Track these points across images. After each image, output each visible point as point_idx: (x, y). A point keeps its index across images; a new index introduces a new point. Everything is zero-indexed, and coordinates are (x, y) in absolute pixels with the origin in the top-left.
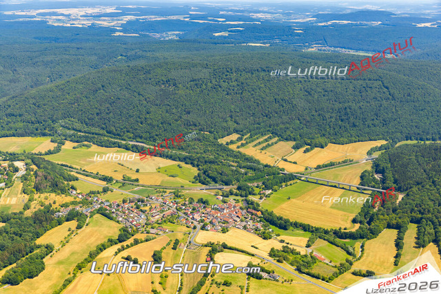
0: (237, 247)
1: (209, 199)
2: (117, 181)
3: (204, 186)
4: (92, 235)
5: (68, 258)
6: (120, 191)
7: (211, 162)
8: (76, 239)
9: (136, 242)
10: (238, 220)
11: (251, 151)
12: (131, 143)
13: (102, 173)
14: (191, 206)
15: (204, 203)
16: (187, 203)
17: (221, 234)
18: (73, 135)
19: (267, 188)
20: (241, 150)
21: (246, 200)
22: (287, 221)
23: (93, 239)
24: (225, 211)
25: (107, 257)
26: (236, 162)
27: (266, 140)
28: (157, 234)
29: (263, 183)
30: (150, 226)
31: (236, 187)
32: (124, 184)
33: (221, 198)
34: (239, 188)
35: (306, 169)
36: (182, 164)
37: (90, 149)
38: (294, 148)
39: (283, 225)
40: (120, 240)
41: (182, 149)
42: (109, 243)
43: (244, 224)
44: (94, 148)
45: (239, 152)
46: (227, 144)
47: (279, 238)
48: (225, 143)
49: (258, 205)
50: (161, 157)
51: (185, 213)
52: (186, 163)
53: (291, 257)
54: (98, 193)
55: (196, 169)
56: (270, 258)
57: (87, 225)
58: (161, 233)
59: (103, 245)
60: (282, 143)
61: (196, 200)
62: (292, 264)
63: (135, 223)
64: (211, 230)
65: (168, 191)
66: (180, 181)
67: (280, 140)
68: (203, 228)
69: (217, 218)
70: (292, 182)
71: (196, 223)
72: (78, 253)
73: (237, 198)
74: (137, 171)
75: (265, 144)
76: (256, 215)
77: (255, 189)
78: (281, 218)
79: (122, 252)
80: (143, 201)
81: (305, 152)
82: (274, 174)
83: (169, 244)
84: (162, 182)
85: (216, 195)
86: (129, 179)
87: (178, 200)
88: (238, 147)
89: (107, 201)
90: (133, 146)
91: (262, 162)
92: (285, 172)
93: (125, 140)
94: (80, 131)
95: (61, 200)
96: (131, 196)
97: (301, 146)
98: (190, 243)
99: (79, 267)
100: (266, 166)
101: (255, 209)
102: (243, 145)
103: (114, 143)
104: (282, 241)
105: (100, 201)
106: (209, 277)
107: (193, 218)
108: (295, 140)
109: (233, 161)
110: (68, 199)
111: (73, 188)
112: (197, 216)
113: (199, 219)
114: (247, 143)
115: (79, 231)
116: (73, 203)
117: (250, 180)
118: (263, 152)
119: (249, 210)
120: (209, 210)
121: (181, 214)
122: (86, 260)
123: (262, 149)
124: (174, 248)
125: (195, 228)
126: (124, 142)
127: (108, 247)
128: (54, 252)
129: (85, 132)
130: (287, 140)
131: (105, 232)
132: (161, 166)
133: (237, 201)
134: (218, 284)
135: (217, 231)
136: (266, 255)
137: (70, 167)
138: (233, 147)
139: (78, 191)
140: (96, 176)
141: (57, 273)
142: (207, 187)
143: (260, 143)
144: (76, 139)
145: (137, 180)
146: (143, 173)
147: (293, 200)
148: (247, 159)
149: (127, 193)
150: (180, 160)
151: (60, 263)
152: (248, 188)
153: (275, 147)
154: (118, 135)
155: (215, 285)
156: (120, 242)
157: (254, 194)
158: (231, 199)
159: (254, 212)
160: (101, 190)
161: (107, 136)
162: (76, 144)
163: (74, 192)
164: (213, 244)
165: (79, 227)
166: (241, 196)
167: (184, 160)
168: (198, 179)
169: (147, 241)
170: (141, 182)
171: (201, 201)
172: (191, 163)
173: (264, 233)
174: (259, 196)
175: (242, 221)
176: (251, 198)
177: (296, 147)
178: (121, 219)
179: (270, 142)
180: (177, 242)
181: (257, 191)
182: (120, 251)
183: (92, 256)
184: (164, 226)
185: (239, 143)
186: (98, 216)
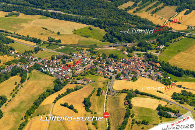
0: (146, 92)
1: (118, 54)
2: (44, 42)
3: (112, 44)
4: (33, 87)
5: (19, 107)
6: (48, 50)
7: (115, 25)
8: (22, 91)
9: (69, 91)
10: (143, 70)
11: (144, 15)
12: (50, 11)
13: (31, 36)
14: (104, 60)
15: (114, 57)
16: (101, 58)
17: (132, 82)
18: (4, 6)
19: (160, 43)
20: (137, 14)
21: (146, 54)
22: (180, 70)
23: (35, 90)
24: (132, 64)
25: (49, 105)
26: (135, 24)
27: (155, 6)
28: (83, 84)
29: (157, 40)
30: (76, 78)
31: (136, 44)
32: (50, 45)
33: (127, 53)
34: (139, 45)
35: (188, 27)
36: (92, 27)
37: (18, 17)
38: (176, 11)
39: (178, 73)
40: (56, 90)
41: (91, 15)
42: (48, 93)
43: (148, 73)
44: (22, 16)
45: (135, 16)
46: (126, 9)
47: (177, 84)
48: (124, 9)
49: (156, 58)
50: (74, 21)
51: (101, 66)
52: (95, 26)
53: (189, 99)
54: (31, 52)
55: (103, 30)
56: (173, 101)
57: (28, 79)
58: (85, 83)
59: (44, 95)
60: (167, 8)
61: (108, 56)
62: (191, 105)
63: (64, 75)
64: (123, 79)
65: (85, 49)
66: (92, 40)
67: (165, 5)
68: (117, 78)
69: (126, 69)
70: (179, 38)
71: (111, 74)
72: (25, 102)
73: (139, 53)
74: (59, 33)
75: (154, 9)
76: (156, 66)
77: (152, 45)
78: (176, 68)
79: (59, 100)
80: (67, 58)
81: (185, 14)
82: (165, 33)
83: (93, 92)
84: (79, 41)
85: (122, 51)
86: (53, 40)
87: (94, 56)
88: (134, 12)
89: (40, 59)
90: (52, 13)
91: (154, 23)
92: (173, 31)
93: (45, 9)
94: (9, 3)
95: (5, 59)
96: (58, 54)
97: (182, 10)
98: (109, 90)
99: (29, 113)
100: (158, 26)
101: (154, 61)
102: (137, 10)
103: (37, 12)
104: (179, 86)
105: (34, 59)
106: (130, 118)
107: (108, 70)
108: (177, 4)
109: (132, 24)
110: (10, 58)
111: (12, 49)
112: (111, 68)
113: (112, 70)
114: (140, 8)
115: (23, 84)
116: (14, 61)
117: (147, 38)
118: (154, 15)
119: (150, 62)
120: (119, 63)
121: (98, 67)
122: (33, 107)
123: (153, 13)
124: (98, 95)
125: (111, 78)
126: (44, 11)
127: (48, 96)
128: (7, 102)
129: (13, 3)
130: (170, 5)
131: (43, 84)
132: (76, 29)
133: (140, 55)
134: (138, 123)
135: (128, 79)
136: (169, 98)
137: (6, 32)
138: (130, 12)
139: (16, 52)
140: (27, 39)
141: (12, 119)
142: (115, 45)
143: (150, 8)
144: (7, 9)
145: (59, 41)
146: (63, 35)
147: (182, 53)
148: (142, 21)
149: (54, 52)
150: (90, 24)
151: (13, 110)
152: (147, 44)
153: (162, 10)
154: (40, 5)
155: (135, 124)
156: (56, 91)
157: (151, 49)
158: (134, 54)
159: (154, 63)
160: (33, 50)
161: (31, 6)
162: (7, 13)
163: (13, 52)
164: (128, 90)
165: (22, 81)
166: (142, 51)
167: (93, 23)
168: (106, 39)
169: (76, 90)
170: (62, 43)
171: (112, 56)
172: (99, 26)
173: (165, 80)
174: (155, 51)
175: (146, 71)
176: (149, 52)
177: (179, 11)
178: (53, 73)
179: (158, 7)
180: (99, 90)
181: (153, 46)
182: (57, 99)
183: (37, 104)
184: (87, 77)
185: (135, 9)
186: (34, 71)
